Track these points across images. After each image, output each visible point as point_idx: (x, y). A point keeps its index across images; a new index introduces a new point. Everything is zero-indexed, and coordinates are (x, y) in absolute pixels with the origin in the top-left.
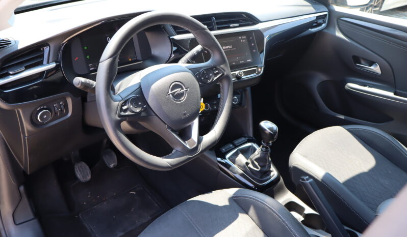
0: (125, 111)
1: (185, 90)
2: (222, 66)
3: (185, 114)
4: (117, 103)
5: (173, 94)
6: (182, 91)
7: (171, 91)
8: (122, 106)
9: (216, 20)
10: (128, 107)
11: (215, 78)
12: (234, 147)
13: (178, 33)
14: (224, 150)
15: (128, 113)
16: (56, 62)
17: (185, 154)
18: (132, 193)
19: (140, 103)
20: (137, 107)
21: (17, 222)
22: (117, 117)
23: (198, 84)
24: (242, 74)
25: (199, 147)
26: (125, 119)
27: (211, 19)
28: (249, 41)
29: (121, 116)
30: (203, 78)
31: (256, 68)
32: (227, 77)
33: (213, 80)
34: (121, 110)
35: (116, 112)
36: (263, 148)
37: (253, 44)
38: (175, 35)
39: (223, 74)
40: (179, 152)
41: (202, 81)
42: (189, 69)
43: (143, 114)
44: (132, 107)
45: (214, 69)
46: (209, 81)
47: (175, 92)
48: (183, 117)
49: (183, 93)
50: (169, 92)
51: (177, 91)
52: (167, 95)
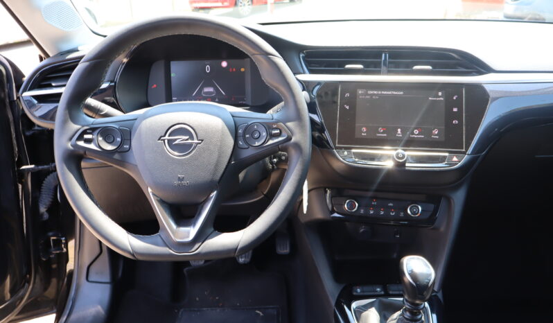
0: (88, 141)
1: (196, 141)
2: (290, 124)
3: (182, 179)
4: (77, 127)
5: (170, 142)
6: (190, 141)
7: (169, 136)
8: (85, 132)
9: (389, 58)
10: (95, 137)
11: (271, 142)
12: (383, 293)
13: (312, 72)
14: (359, 290)
15: (92, 146)
16: (111, 82)
17: (167, 246)
18: (258, 312)
19: (119, 139)
20: (110, 143)
21: (90, 279)
22: (69, 145)
23: (231, 142)
24: (404, 156)
25: (197, 246)
26: (82, 152)
27: (381, 57)
28: (449, 103)
29: (75, 146)
30: (247, 136)
31: (447, 154)
32: (297, 146)
33: (263, 143)
34: (80, 138)
35: (71, 139)
36: (405, 310)
37: (455, 110)
38: (304, 73)
39: (289, 139)
40: (159, 239)
41: (245, 140)
42: (233, 116)
43: (116, 156)
44: (100, 139)
45: (275, 126)
46: (257, 144)
47: (176, 140)
48: (176, 182)
49: (191, 145)
50: (165, 136)
51: (180, 139)
52: (159, 140)
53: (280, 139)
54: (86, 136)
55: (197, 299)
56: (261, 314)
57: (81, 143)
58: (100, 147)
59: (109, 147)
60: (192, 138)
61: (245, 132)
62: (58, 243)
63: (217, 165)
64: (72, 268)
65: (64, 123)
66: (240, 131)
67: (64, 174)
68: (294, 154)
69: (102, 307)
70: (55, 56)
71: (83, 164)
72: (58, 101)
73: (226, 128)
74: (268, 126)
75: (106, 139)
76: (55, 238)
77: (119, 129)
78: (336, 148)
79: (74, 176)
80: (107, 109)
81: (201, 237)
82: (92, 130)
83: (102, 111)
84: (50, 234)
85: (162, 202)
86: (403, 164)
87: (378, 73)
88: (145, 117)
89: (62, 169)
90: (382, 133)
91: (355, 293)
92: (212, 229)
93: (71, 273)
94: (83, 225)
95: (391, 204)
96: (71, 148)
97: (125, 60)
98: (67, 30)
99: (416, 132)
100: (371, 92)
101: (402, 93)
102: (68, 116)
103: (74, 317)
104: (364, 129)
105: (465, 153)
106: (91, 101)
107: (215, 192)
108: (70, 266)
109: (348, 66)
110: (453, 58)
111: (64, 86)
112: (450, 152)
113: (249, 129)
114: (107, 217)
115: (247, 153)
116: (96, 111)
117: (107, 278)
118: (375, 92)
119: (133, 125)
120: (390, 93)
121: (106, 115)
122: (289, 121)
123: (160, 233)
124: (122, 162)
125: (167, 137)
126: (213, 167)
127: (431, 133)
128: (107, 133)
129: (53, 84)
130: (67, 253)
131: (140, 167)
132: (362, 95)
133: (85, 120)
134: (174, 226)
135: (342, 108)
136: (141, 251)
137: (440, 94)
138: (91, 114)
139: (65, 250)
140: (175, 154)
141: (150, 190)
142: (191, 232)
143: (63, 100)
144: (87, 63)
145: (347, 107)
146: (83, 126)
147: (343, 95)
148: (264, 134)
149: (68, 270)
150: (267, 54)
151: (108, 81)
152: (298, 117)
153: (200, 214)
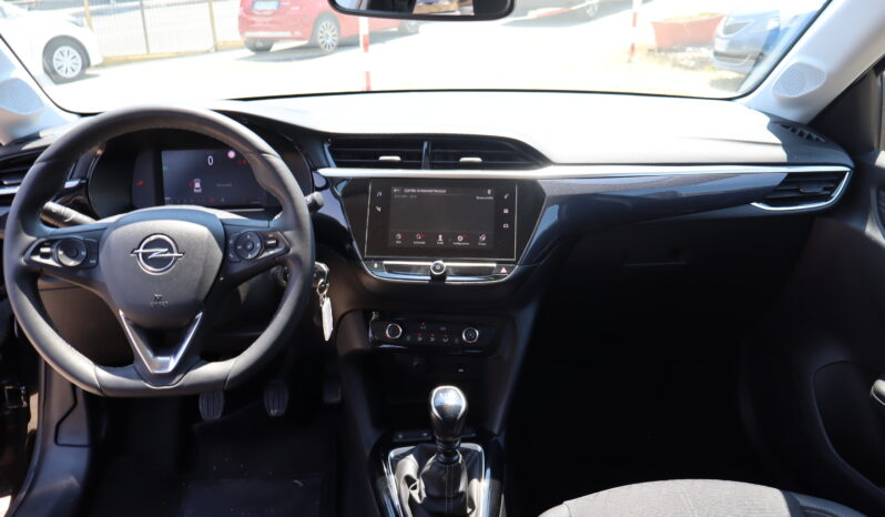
0: (46, 256)
1: (176, 254)
2: (287, 233)
3: (160, 299)
4: (32, 239)
5: (145, 256)
6: (168, 255)
7: (144, 248)
8: (42, 245)
9: (433, 148)
10: (54, 250)
11: (266, 254)
12: (430, 438)
13: (340, 165)
14: (400, 436)
15: (50, 262)
16: (82, 179)
17: (142, 379)
18: (297, 481)
19: (84, 253)
20: (73, 258)
21: (61, 441)
22: (22, 261)
23: (219, 254)
24: (442, 268)
25: (177, 378)
26: (38, 269)
27: (422, 146)
28: (499, 203)
29: (30, 262)
30: (239, 247)
31: (494, 265)
32: (297, 258)
33: (258, 255)
34: (36, 252)
35: (24, 253)
36: (439, 453)
37: (506, 211)
38: (329, 166)
39: (287, 250)
40: (133, 371)
41: (237, 252)
42: (223, 224)
43: (81, 273)
44: (61, 253)
45: (271, 236)
46: (250, 257)
47: (151, 253)
48: (152, 303)
49: (170, 259)
50: (139, 248)
51: (157, 252)
52: (132, 252)
53: (277, 250)
54: (44, 250)
55: (214, 468)
56: (301, 484)
57: (37, 258)
58: (60, 262)
59: (72, 263)
60: (171, 251)
61: (236, 244)
62: (15, 395)
63: (201, 283)
64: (35, 427)
65: (16, 234)
66: (231, 242)
67: (15, 295)
68: (293, 267)
69: (77, 479)
70: (9, 145)
71: (41, 283)
72: (9, 204)
73: (213, 238)
74: (263, 237)
75: (68, 254)
76: (11, 387)
77: (84, 241)
78: (365, 260)
79: (28, 297)
80: (74, 214)
81: (183, 367)
82: (51, 242)
83: (66, 218)
84: (5, 382)
85: (136, 327)
86: (443, 277)
87: (418, 167)
88: (117, 225)
89: (13, 289)
90: (421, 240)
91: (395, 440)
92: (198, 358)
93: (34, 433)
94: (50, 367)
95: (443, 329)
96: (24, 263)
97: (99, 152)
98: (24, 113)
99: (460, 238)
100: (407, 191)
101: (444, 191)
102: (20, 226)
103: (36, 492)
104: (399, 236)
105: (515, 263)
106: (52, 206)
107: (201, 314)
108: (33, 424)
109: (382, 158)
110: (508, 148)
111: (19, 184)
112: (498, 262)
113: (241, 239)
114: (69, 346)
115: (239, 268)
116: (59, 219)
117: (83, 439)
118: (413, 191)
119: (101, 235)
120: (431, 191)
121: (73, 223)
122: (287, 230)
123: (135, 364)
124: (89, 281)
125: (141, 250)
126: (196, 285)
127: (478, 240)
128: (68, 246)
129: (5, 183)
130: (28, 407)
131: (109, 286)
132: (397, 193)
133: (42, 230)
134: (150, 354)
135: (373, 210)
136: (110, 385)
137: (489, 192)
138: (51, 221)
139: (25, 404)
140: (149, 270)
141: (121, 313)
142: (172, 362)
143: (15, 202)
144: (44, 164)
145: (379, 209)
146: (39, 238)
147: (374, 194)
148: (258, 245)
149: (29, 430)
150: (260, 152)
151: (77, 178)
152: (298, 226)
153: (182, 341)
